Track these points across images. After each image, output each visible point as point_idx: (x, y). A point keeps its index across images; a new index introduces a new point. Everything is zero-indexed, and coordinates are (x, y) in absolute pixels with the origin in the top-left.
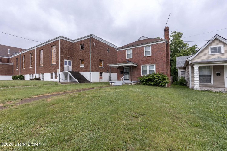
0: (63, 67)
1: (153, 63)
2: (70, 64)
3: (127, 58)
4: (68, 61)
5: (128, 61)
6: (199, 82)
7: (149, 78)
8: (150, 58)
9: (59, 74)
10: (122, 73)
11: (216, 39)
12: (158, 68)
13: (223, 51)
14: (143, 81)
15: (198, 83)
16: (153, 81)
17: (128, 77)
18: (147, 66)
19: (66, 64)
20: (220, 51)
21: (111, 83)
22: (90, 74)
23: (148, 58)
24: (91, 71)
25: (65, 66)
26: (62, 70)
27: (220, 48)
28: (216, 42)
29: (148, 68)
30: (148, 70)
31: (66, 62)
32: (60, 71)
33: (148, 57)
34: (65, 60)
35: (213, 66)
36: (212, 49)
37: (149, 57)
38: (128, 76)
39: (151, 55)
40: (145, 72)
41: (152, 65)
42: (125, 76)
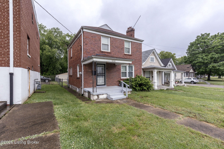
1: (133, 64)
3: (102, 50)
5: (104, 55)
12: (137, 70)
17: (103, 81)
18: (126, 66)
20: (153, 61)
21: (98, 95)
24: (15, 65)
27: (154, 58)
28: (152, 54)
30: (127, 72)
33: (128, 55)
36: (151, 58)
38: (104, 78)
40: (124, 74)
42: (98, 78)
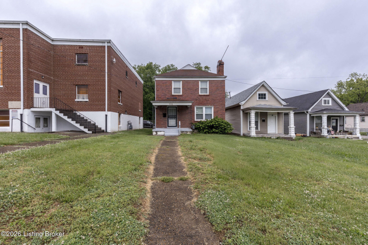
0: (33, 98)
1: (211, 105)
2: (45, 93)
3: (173, 94)
4: (41, 85)
5: (175, 98)
6: (255, 128)
7: (213, 125)
8: (207, 97)
9: (21, 115)
10: (165, 115)
11: (263, 86)
12: (217, 112)
13: (267, 99)
14: (204, 129)
15: (255, 130)
16: (216, 128)
17: (175, 123)
18: (202, 108)
19: (38, 92)
20: (265, 98)
21: (156, 132)
22: (106, 115)
23: (204, 97)
24: (108, 111)
25: (36, 95)
26: (29, 104)
27: (265, 95)
28: (263, 89)
29: (205, 111)
30: (204, 113)
31: (38, 85)
32: (22, 107)
33: (204, 95)
34: (35, 82)
35: (260, 112)
36: (259, 95)
37: (206, 95)
38: (175, 120)
39: (208, 94)
40: (200, 116)
41: (209, 106)
42: (169, 120)
